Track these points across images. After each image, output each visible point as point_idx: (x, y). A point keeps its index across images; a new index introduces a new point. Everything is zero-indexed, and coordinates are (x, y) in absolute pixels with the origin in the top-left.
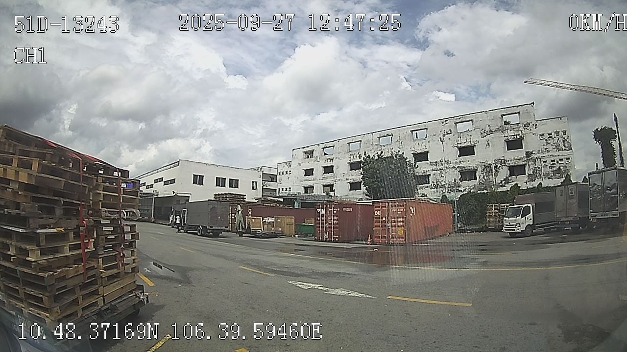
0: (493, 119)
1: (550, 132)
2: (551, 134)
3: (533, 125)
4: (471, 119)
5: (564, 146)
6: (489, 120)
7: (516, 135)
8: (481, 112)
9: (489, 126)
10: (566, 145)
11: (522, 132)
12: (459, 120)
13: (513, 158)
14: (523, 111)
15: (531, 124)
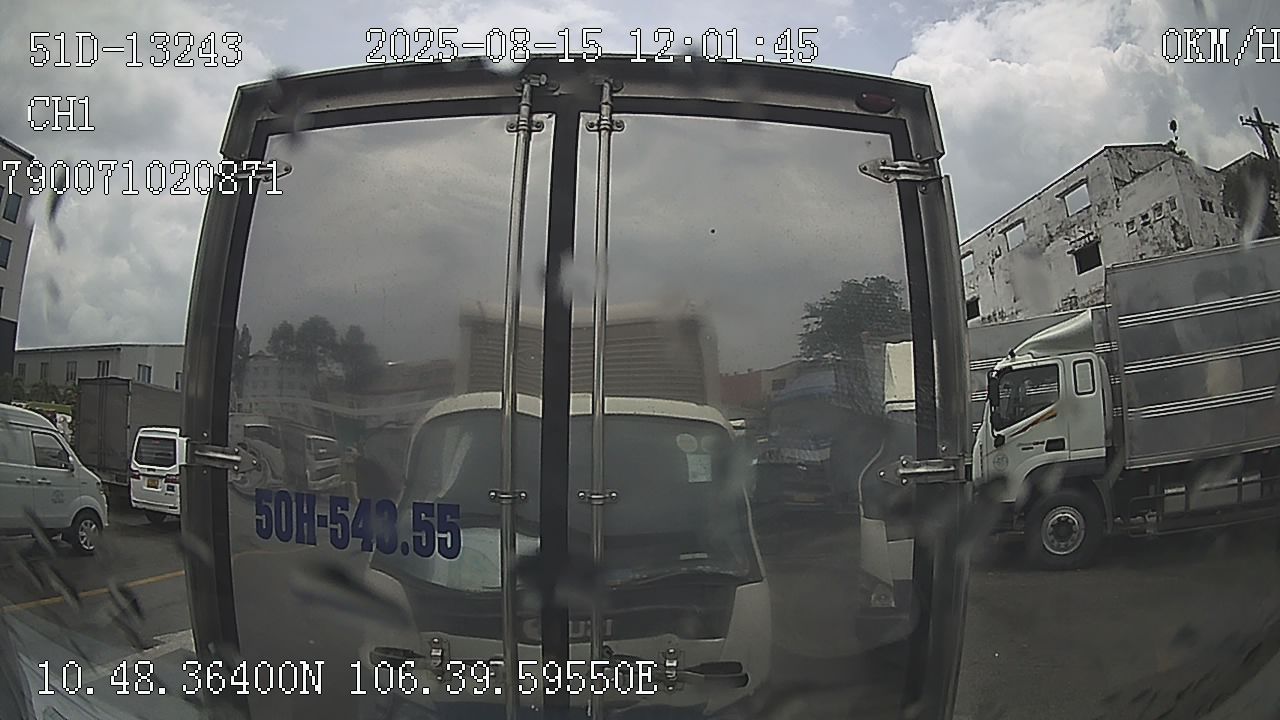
0: (1050, 209)
1: (1143, 212)
2: (1146, 216)
3: (1113, 201)
4: (1020, 218)
5: (1175, 238)
6: (1045, 212)
7: (1088, 235)
8: (1032, 198)
9: (1046, 225)
10: (1180, 237)
11: (1096, 226)
12: (1007, 225)
13: (1088, 292)
14: (1093, 173)
15: (1109, 202)
